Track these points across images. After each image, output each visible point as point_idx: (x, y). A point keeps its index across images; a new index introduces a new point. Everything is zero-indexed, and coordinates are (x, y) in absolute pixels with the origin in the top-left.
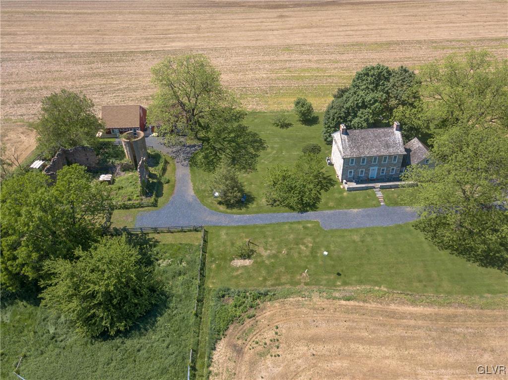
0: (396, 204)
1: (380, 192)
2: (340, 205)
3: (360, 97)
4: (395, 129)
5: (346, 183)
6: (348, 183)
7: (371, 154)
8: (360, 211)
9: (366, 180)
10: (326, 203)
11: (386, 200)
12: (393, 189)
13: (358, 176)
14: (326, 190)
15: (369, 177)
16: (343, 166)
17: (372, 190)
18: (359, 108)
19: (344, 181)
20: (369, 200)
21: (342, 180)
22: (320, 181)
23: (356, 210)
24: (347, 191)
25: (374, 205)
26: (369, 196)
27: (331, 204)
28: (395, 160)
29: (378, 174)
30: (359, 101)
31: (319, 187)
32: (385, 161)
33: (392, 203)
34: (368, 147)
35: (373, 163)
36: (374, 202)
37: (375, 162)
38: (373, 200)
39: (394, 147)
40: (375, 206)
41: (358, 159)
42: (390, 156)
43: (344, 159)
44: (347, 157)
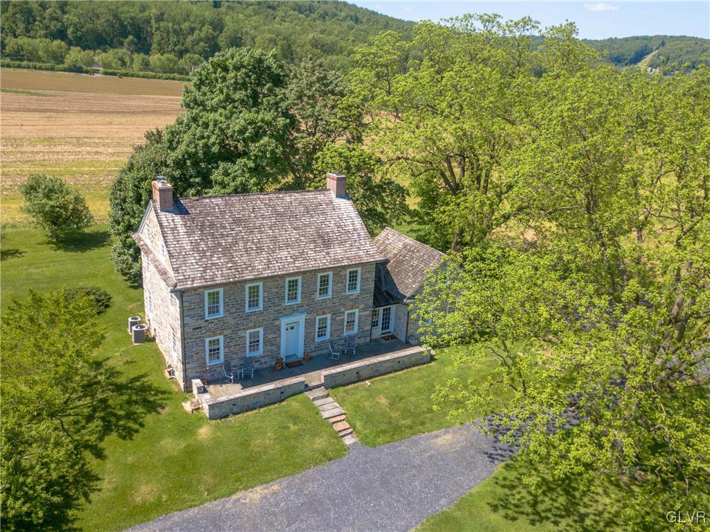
0: (394, 431)
1: (330, 399)
2: (188, 487)
3: (211, 128)
4: (333, 194)
5: (203, 391)
6: (211, 388)
7: (276, 269)
8: (274, 494)
9: (273, 368)
10: (123, 492)
11: (359, 425)
12: (368, 382)
13: (244, 358)
14: (128, 434)
15: (283, 355)
16: (183, 326)
17: (300, 396)
18: (212, 159)
19: (197, 383)
20: (298, 435)
21: (187, 380)
22: (103, 401)
23: (255, 495)
24: (211, 418)
25: (324, 454)
26: (295, 419)
27: (145, 491)
28: (353, 286)
29: (308, 338)
30: (212, 140)
31: (97, 424)
32: (324, 291)
33: (384, 432)
34: (261, 249)
35: (287, 303)
36: (320, 443)
37: (293, 297)
38: (315, 435)
39: (346, 241)
40: (326, 457)
41: (234, 287)
42: (338, 270)
43: (181, 294)
44: (189, 285)
